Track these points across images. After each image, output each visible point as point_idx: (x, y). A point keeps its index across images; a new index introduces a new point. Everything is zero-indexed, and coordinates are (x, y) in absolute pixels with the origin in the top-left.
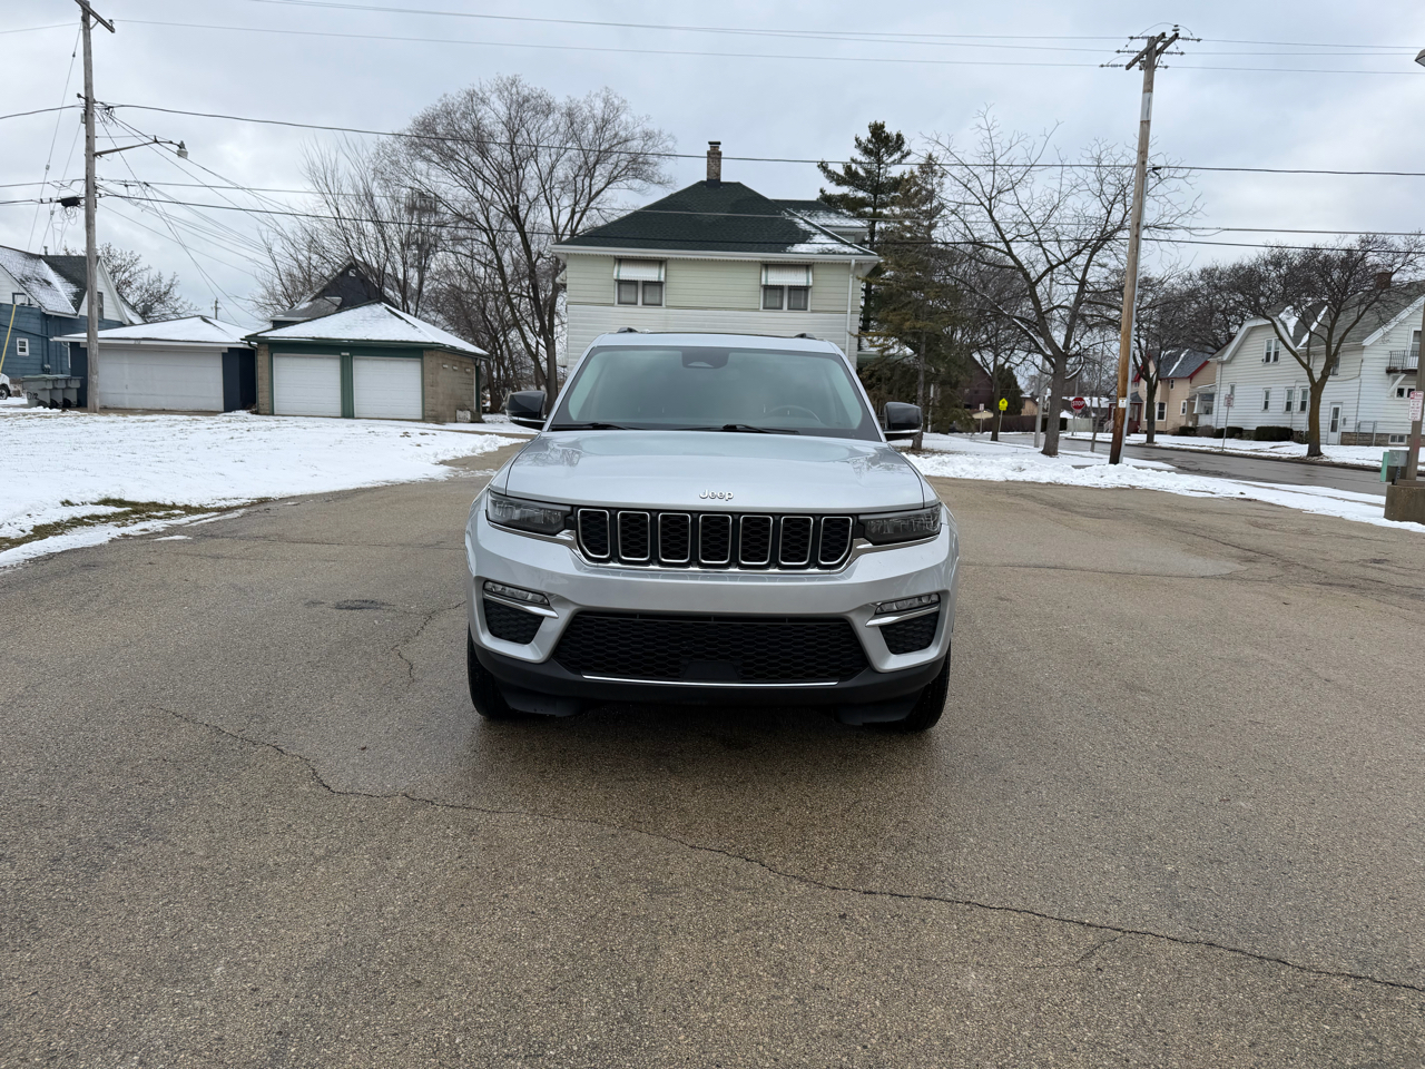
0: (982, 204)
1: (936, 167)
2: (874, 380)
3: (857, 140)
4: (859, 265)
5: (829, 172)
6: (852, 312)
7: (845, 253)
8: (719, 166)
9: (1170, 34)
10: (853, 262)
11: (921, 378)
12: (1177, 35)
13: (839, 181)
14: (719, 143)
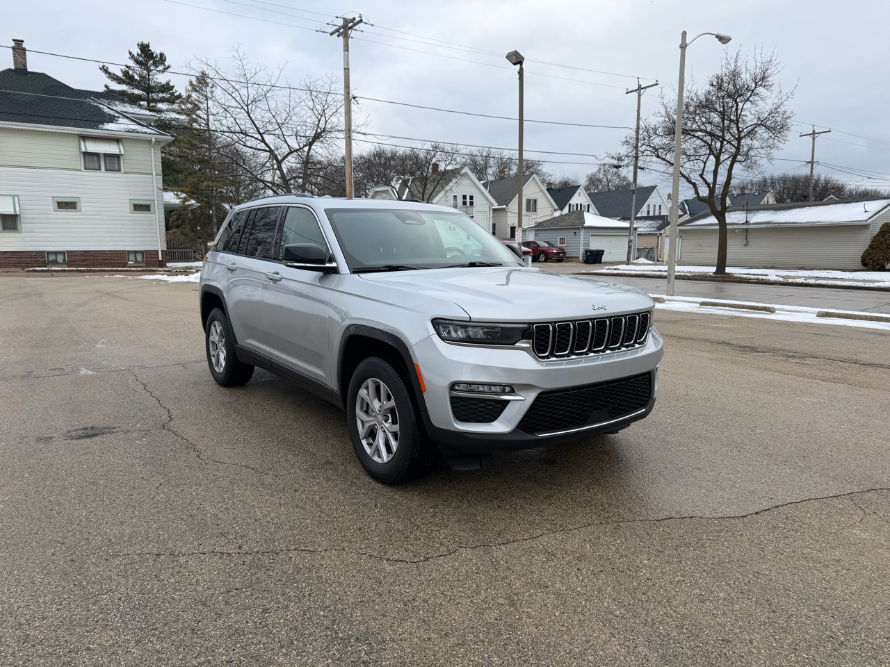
0: (243, 108)
1: (209, 80)
2: (180, 222)
3: (130, 53)
4: (158, 142)
5: (109, 73)
6: (156, 174)
7: (146, 133)
8: (25, 58)
9: (358, 19)
10: (153, 140)
11: (215, 220)
12: (361, 20)
13: (119, 80)
14: (23, 41)
